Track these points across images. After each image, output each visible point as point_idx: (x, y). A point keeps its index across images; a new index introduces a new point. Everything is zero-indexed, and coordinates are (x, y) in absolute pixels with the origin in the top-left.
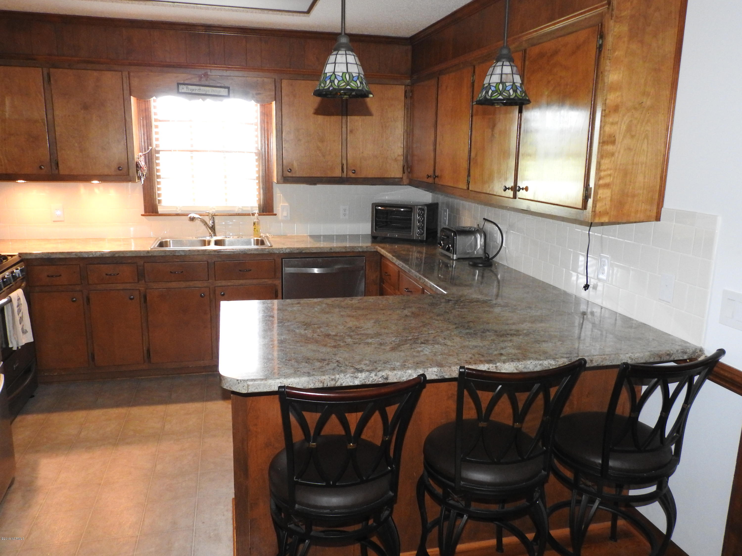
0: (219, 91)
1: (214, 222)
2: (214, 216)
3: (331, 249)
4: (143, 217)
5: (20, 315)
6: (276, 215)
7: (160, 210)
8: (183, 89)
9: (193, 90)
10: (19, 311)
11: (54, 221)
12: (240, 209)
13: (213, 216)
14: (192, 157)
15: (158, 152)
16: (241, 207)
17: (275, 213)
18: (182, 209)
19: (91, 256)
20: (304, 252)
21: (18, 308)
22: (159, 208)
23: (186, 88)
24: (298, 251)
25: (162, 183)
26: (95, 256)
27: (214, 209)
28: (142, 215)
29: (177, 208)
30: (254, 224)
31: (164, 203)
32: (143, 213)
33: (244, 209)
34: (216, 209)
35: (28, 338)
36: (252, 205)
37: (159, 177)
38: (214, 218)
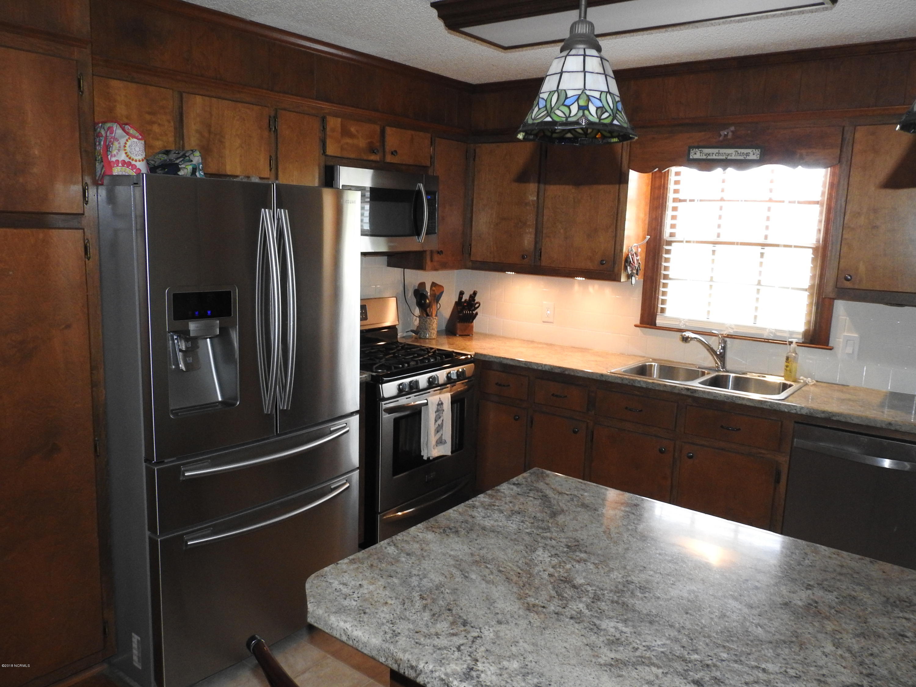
0: (748, 154)
1: (724, 348)
2: (727, 339)
3: (890, 424)
4: (638, 328)
5: (439, 422)
6: (831, 349)
7: (660, 321)
8: (696, 154)
9: (709, 154)
10: (438, 417)
11: (544, 322)
12: (772, 333)
13: (725, 338)
14: (714, 252)
15: (669, 243)
16: (774, 331)
17: (831, 344)
18: (687, 324)
19: (540, 368)
20: (834, 418)
21: (437, 413)
22: (657, 318)
23: (699, 152)
24: (823, 415)
25: (669, 286)
26: (544, 369)
27: (733, 329)
28: (636, 326)
29: (680, 322)
30: (787, 358)
31: (668, 313)
32: (638, 323)
33: (778, 334)
34: (735, 330)
35: (446, 450)
36: (791, 329)
37: (666, 277)
38: (725, 342)
